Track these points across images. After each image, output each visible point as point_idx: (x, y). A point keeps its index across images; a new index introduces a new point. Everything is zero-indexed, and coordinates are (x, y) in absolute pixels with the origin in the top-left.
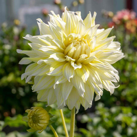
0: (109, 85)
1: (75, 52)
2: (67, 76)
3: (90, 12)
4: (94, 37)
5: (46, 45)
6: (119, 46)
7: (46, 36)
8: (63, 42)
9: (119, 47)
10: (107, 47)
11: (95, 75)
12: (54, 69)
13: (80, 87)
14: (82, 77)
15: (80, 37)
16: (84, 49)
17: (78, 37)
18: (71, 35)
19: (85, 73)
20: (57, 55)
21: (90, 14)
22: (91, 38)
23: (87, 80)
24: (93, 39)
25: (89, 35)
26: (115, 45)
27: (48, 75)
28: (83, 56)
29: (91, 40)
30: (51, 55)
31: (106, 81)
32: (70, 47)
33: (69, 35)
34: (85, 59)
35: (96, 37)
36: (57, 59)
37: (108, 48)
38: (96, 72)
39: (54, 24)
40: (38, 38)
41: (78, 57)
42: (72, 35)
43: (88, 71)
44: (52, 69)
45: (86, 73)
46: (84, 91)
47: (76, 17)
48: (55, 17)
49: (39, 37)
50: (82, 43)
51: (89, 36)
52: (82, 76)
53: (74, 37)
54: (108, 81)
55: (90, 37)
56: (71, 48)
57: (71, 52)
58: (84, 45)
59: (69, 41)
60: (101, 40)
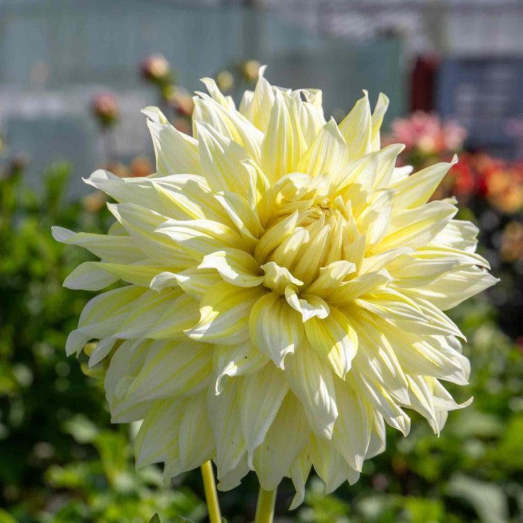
0: (430, 394)
1: (303, 248)
2: (270, 345)
3: (366, 92)
4: (383, 193)
5: (181, 215)
6: (474, 237)
7: (183, 178)
8: (253, 207)
9: (472, 245)
10: (430, 240)
11: (381, 352)
12: (216, 313)
13: (317, 395)
14: (330, 356)
15: (323, 190)
16: (339, 241)
17: (314, 191)
18: (288, 182)
19: (340, 339)
20: (230, 260)
21: (365, 101)
22: (368, 200)
23: (349, 367)
24: (376, 201)
25: (359, 186)
26: (460, 233)
27: (193, 336)
28: (337, 270)
29: (367, 205)
30: (206, 258)
31: (420, 377)
32: (285, 230)
33: (280, 182)
34: (344, 283)
35: (391, 195)
36: (230, 274)
37: (433, 243)
38: (384, 338)
39: (217, 130)
40: (149, 184)
41: (313, 271)
42: (291, 179)
43: (351, 330)
44: (208, 314)
45: (346, 339)
46: (336, 414)
47: (305, 111)
48: (219, 102)
49: (156, 182)
50: (334, 217)
51: (362, 189)
52: (330, 350)
53: (303, 189)
54: (429, 378)
55: (365, 194)
56: (289, 232)
57: (286, 251)
58: (340, 224)
59: (277, 206)
60: (406, 211)
